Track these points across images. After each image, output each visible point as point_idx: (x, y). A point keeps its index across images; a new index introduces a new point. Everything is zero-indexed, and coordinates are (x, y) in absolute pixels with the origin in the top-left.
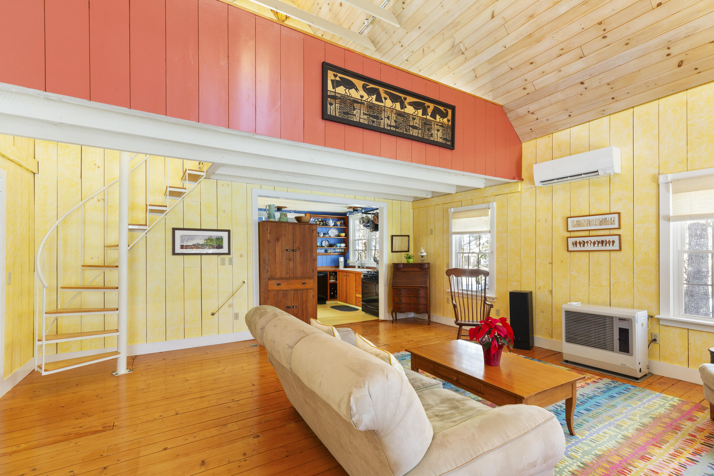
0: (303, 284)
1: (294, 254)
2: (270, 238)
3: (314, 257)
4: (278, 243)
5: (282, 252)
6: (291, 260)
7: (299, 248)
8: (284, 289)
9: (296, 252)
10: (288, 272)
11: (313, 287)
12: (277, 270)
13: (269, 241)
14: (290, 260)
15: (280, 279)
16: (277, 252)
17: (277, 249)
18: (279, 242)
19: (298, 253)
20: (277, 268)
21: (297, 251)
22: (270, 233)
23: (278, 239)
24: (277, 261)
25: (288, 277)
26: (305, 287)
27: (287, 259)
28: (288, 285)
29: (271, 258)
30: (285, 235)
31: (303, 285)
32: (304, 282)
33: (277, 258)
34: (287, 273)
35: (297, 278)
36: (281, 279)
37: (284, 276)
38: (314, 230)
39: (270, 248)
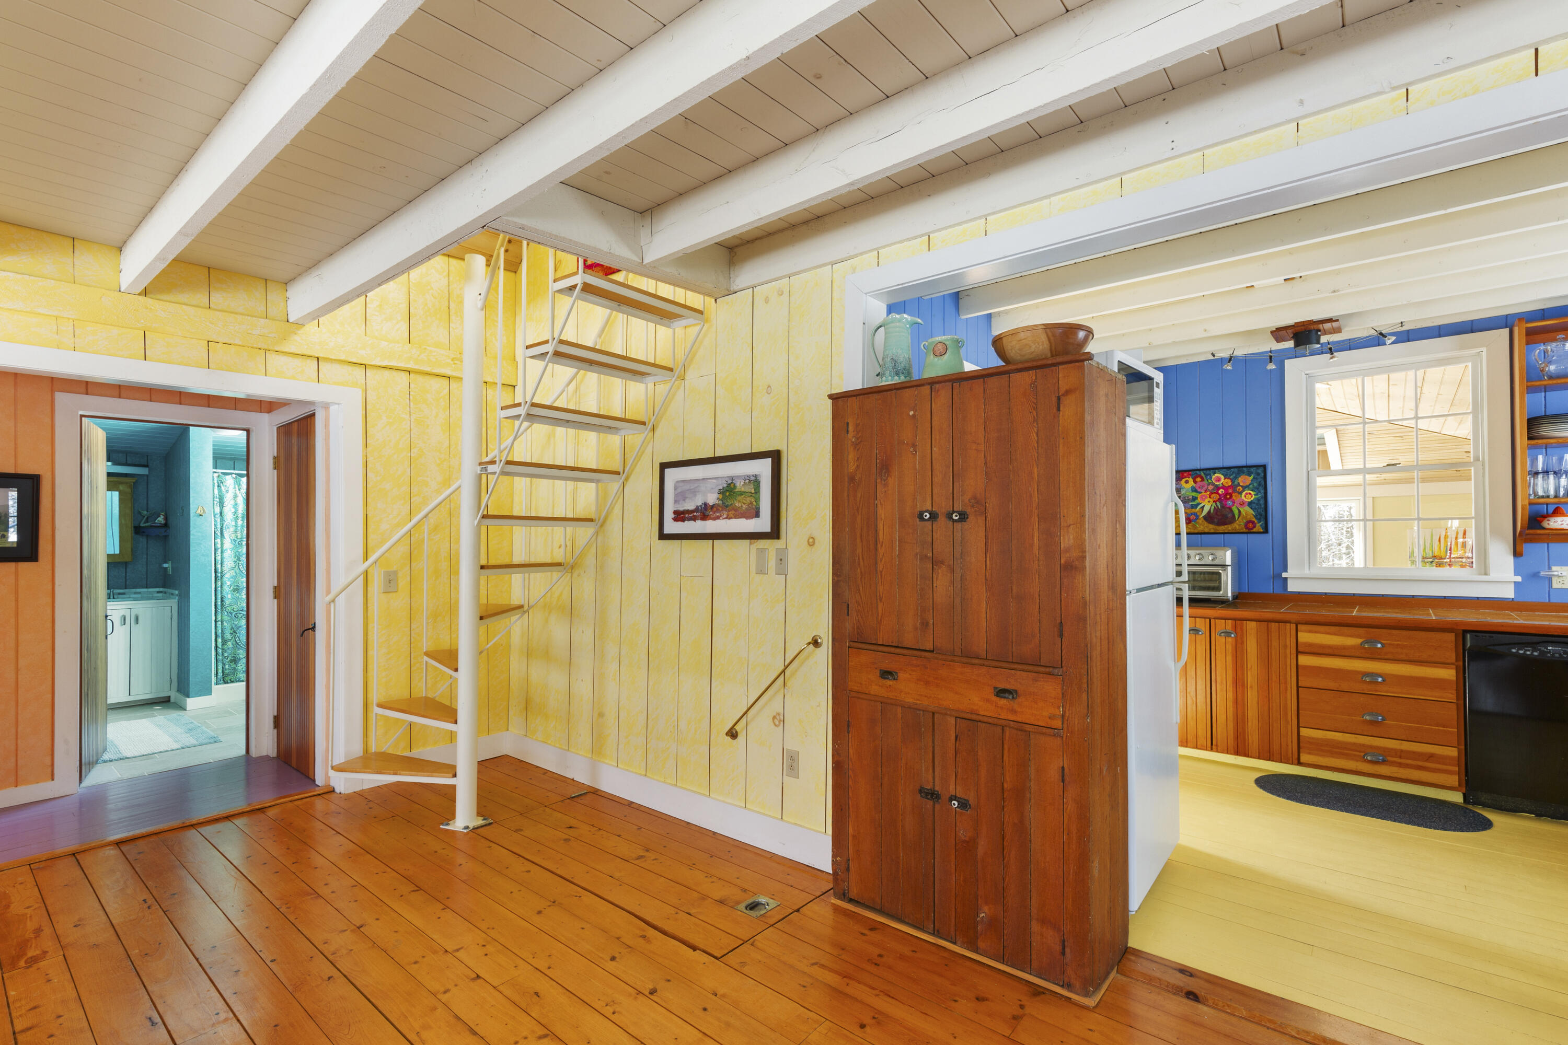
0: (1001, 693)
1: (958, 535)
2: (858, 466)
3: (1068, 550)
4: (886, 485)
5: (902, 522)
6: (942, 563)
7: (979, 503)
8: (909, 700)
9: (966, 525)
10: (927, 624)
11: (1058, 723)
12: (880, 605)
13: (852, 479)
14: (935, 562)
15: (892, 650)
16: (880, 526)
17: (881, 511)
18: (891, 481)
19: (975, 531)
20: (881, 600)
21: (971, 518)
22: (856, 445)
23: (885, 468)
24: (881, 566)
25: (929, 646)
26: (1014, 712)
27: (924, 558)
28: (927, 683)
29: (859, 551)
30: (914, 446)
31: (1002, 702)
32: (1008, 687)
33: (881, 551)
34: (925, 624)
35: (969, 657)
36: (898, 647)
37: (909, 639)
38: (1068, 392)
39: (858, 510)
